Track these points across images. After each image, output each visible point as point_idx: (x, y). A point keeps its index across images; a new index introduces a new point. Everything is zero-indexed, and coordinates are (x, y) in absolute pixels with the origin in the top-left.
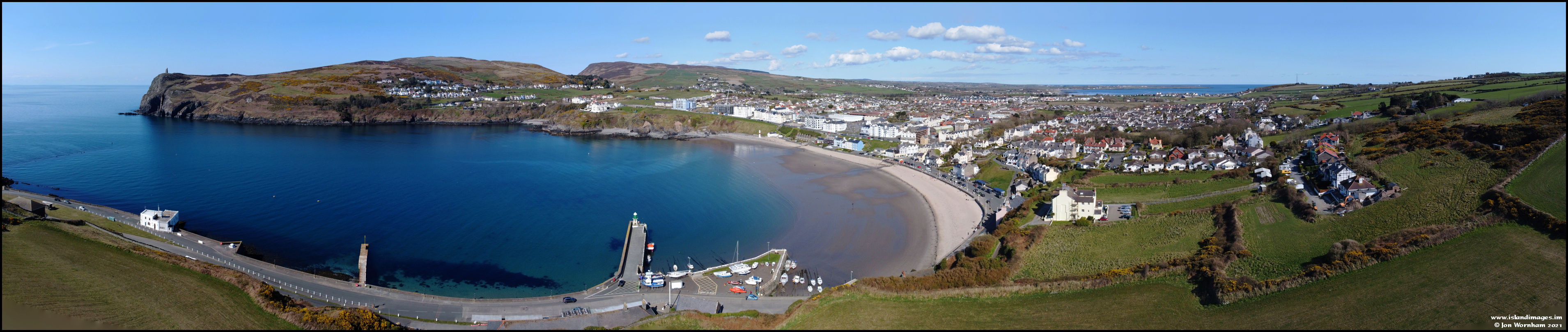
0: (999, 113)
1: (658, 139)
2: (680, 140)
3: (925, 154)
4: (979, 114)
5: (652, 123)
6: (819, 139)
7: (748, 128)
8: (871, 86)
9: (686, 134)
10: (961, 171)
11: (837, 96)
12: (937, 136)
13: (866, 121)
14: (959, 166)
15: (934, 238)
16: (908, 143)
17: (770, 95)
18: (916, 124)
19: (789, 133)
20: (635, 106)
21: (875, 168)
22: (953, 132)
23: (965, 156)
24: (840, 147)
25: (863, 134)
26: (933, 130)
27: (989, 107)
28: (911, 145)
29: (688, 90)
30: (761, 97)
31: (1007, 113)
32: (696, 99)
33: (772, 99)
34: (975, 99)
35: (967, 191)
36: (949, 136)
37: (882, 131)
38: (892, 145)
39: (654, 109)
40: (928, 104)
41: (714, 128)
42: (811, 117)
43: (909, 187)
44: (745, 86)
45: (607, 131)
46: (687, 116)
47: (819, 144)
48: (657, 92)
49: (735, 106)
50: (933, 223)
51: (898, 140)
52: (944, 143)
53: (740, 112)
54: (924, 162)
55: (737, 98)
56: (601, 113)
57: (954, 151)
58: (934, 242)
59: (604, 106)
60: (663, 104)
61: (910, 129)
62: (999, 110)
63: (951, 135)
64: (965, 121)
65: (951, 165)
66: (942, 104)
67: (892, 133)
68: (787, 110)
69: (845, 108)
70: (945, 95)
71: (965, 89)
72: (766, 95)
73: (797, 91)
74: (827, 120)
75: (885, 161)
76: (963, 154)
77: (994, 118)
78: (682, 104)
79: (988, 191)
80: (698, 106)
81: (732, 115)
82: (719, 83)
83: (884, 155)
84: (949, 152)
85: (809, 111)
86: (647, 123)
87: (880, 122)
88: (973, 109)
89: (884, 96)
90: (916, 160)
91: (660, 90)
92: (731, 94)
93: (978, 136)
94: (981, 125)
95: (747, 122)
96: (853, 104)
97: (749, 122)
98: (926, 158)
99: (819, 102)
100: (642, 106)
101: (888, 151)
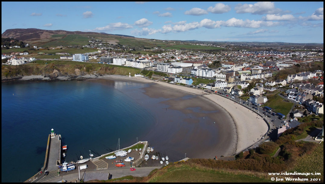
0: (284, 63)
1: (64, 80)
2: (80, 80)
3: (231, 88)
4: (270, 63)
5: (59, 70)
6: (166, 77)
7: (123, 71)
8: (197, 44)
9: (83, 77)
10: (255, 100)
11: (176, 51)
12: (240, 77)
13: (194, 67)
14: (254, 97)
15: (236, 139)
16: (220, 80)
17: (135, 51)
18: (226, 69)
19: (148, 74)
20: (46, 60)
21: (199, 95)
22: (250, 75)
23: (259, 91)
24: (178, 82)
25: (192, 75)
26: (237, 73)
27: (277, 59)
28: (223, 82)
29: (83, 48)
30: (130, 52)
31: (290, 63)
32: (88, 54)
33: (137, 54)
34: (267, 53)
35: (258, 112)
36: (248, 77)
37: (204, 73)
38: (210, 81)
39: (60, 61)
40: (234, 56)
41: (101, 72)
42: (161, 64)
43: (221, 108)
44: (119, 45)
45: (26, 78)
46: (83, 65)
47: (166, 80)
48: (61, 50)
49: (114, 58)
50: (235, 130)
51: (214, 79)
52: (244, 81)
53: (117, 62)
54: (230, 92)
55: (115, 53)
56: (20, 66)
57: (250, 87)
58: (235, 141)
59: (22, 60)
60: (65, 58)
61: (222, 72)
62: (284, 61)
63: (249, 77)
64: (259, 68)
65: (248, 96)
66: (244, 56)
67: (210, 74)
68: (146, 60)
69: (181, 59)
70: (246, 51)
71: (260, 47)
72: (133, 51)
73: (152, 48)
74: (171, 66)
75: (206, 91)
76: (257, 89)
77: (280, 67)
78: (79, 57)
79: (273, 114)
80: (89, 58)
81: (112, 64)
82: (103, 43)
83: (205, 87)
84: (247, 88)
85: (160, 61)
86: (55, 71)
87: (203, 67)
88: (266, 60)
89: (206, 51)
90: (225, 91)
91: (63, 48)
92: (111, 51)
93: (268, 78)
94: (270, 71)
95: (122, 68)
96: (186, 56)
97: (123, 68)
98: (232, 91)
99: (166, 55)
100: (51, 59)
101: (208, 85)
